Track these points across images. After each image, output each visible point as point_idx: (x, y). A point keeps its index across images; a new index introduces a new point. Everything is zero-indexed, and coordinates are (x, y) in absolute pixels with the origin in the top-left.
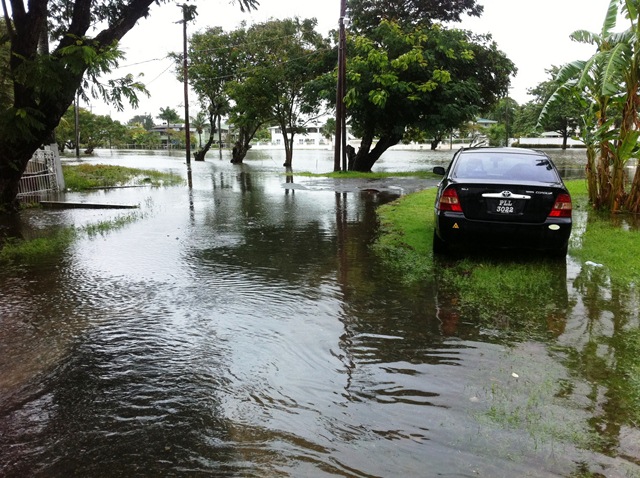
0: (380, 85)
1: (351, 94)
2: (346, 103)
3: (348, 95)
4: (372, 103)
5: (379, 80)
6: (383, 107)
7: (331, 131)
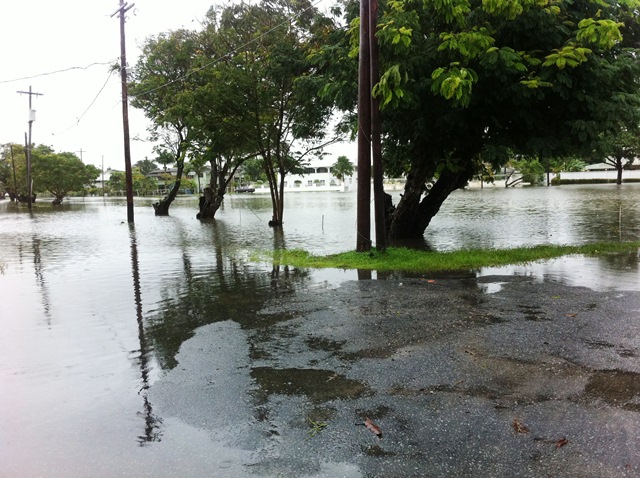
0: (458, 55)
1: (390, 79)
2: (380, 98)
3: (383, 81)
4: (440, 98)
5: (454, 45)
6: (465, 103)
7: (342, 171)
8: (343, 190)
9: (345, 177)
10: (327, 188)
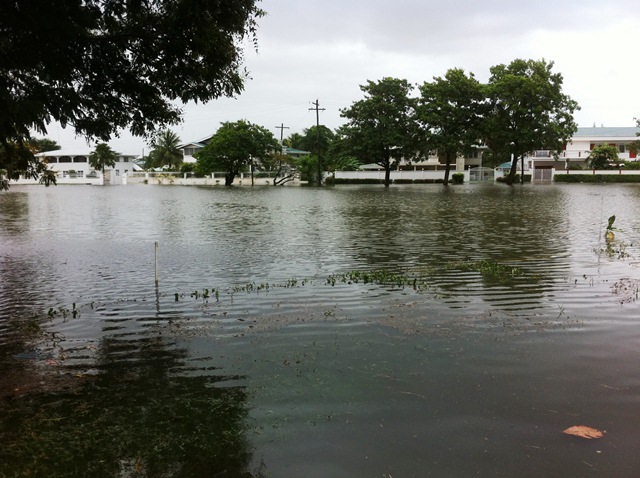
7: (101, 161)
8: (102, 183)
9: (106, 167)
10: (84, 180)
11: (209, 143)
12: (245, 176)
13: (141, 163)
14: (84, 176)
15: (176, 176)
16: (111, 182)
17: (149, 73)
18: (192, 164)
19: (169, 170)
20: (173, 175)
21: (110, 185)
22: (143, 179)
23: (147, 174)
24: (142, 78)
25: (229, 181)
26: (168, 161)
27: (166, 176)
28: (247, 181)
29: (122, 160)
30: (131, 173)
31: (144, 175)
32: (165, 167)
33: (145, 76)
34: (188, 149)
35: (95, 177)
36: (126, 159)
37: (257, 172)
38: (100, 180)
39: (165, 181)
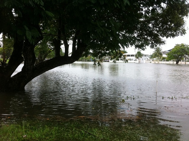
7: (138, 56)
8: (138, 62)
9: (140, 58)
10: (133, 61)
11: (171, 51)
12: (183, 61)
13: (149, 57)
14: (133, 60)
15: (160, 61)
16: (141, 62)
17: (156, 30)
18: (165, 57)
19: (158, 59)
20: (159, 60)
21: (140, 63)
22: (150, 61)
23: (151, 60)
24: (154, 32)
25: (177, 63)
26: (158, 56)
27: (157, 61)
28: (183, 63)
29: (144, 56)
30: (146, 60)
31: (150, 60)
32: (156, 58)
33: (155, 31)
34: (164, 52)
35: (136, 61)
36: (145, 56)
37: (187, 60)
38: (137, 62)
39: (157, 62)
